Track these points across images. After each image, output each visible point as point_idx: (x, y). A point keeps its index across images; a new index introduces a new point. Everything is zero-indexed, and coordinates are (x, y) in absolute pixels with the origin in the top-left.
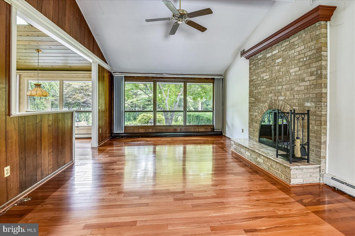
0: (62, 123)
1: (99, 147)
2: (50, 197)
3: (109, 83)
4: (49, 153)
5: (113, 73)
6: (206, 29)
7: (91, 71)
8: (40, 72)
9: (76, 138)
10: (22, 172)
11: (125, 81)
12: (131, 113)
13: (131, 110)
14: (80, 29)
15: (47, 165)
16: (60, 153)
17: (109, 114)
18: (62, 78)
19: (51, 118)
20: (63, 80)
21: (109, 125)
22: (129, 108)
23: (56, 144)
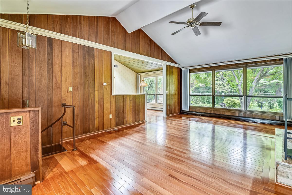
0: (138, 100)
1: (167, 117)
2: (123, 131)
3: (178, 75)
4: (130, 113)
5: (183, 68)
6: (221, 23)
7: (162, 70)
8: (144, 73)
9: (147, 109)
10: (117, 119)
11: (190, 73)
12: (219, 97)
13: (230, 95)
14: (150, 48)
15: (129, 119)
16: (137, 115)
17: (179, 96)
18: (157, 75)
19: (131, 97)
20: (157, 76)
21: (179, 105)
22: (228, 93)
23: (134, 110)
